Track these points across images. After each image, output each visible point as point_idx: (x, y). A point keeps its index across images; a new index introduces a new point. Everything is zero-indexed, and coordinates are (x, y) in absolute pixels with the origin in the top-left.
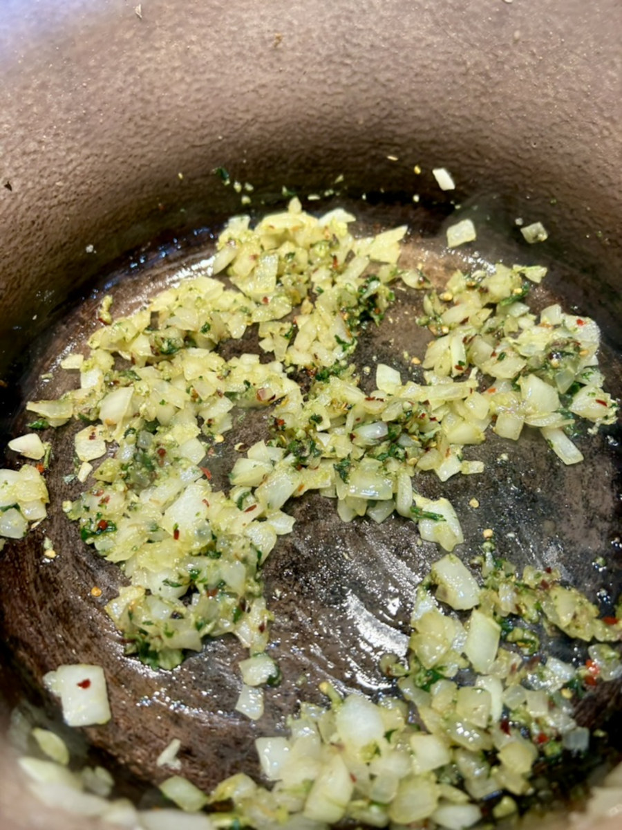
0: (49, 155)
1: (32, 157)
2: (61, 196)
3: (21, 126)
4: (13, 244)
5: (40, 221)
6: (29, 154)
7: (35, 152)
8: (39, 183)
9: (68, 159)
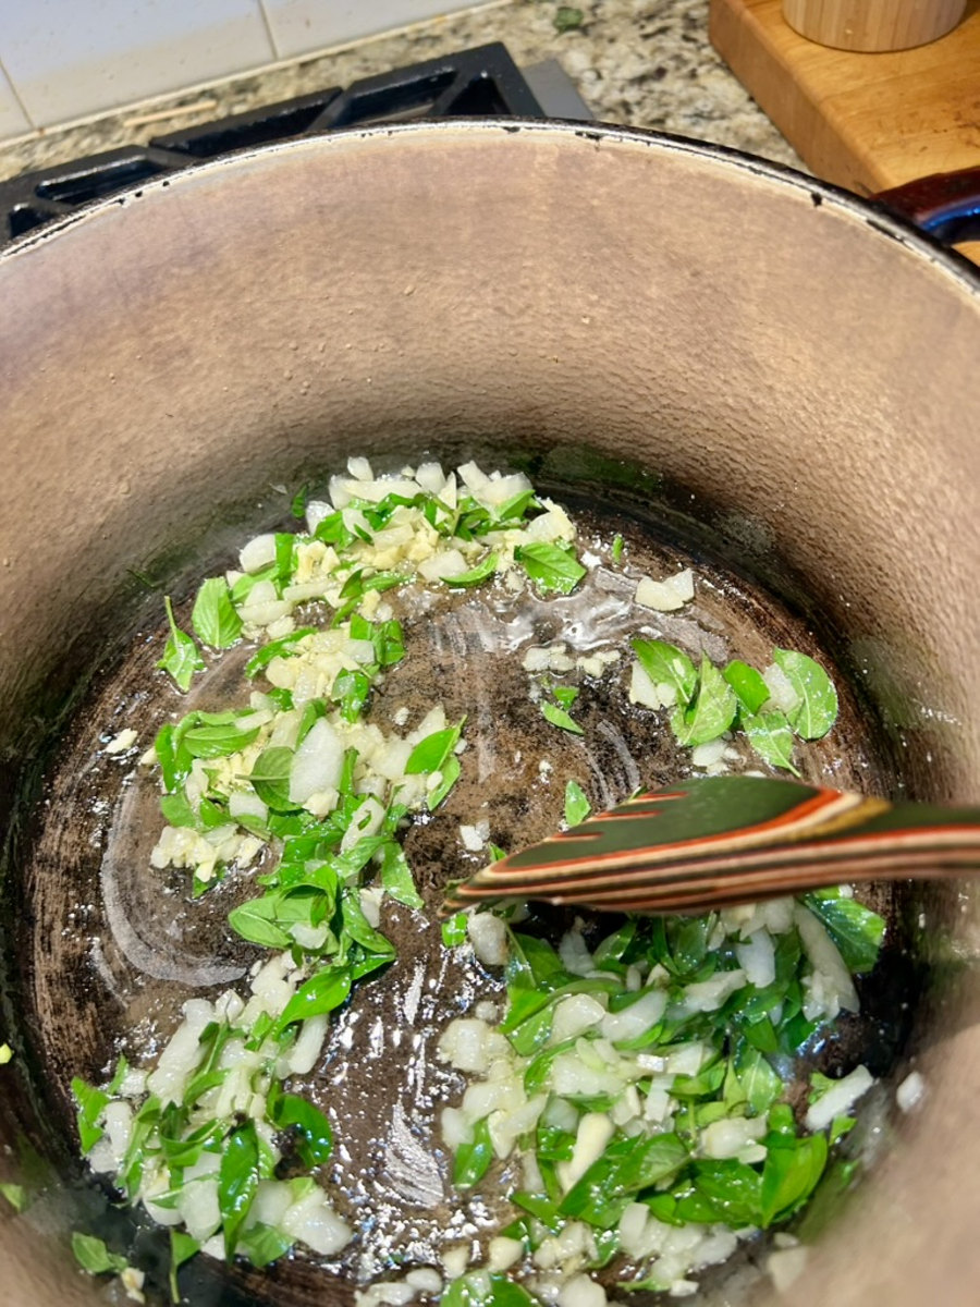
0: (943, 578)
1: (933, 550)
2: (914, 606)
3: (952, 523)
4: (850, 540)
5: (885, 579)
6: (934, 545)
7: (938, 552)
8: (915, 568)
9: (948, 610)
